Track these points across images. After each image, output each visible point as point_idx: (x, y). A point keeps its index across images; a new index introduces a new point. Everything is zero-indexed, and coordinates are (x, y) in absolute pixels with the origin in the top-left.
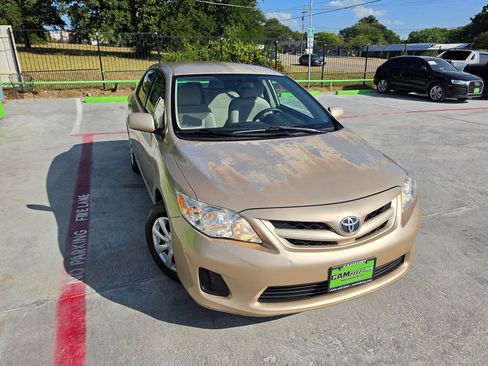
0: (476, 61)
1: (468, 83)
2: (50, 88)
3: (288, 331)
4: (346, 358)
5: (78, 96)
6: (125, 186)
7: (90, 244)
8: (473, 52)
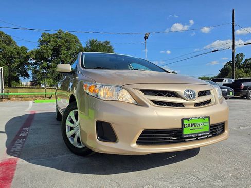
0: (227, 82)
1: (226, 90)
2: (17, 96)
3: (158, 174)
4: (202, 185)
5: (31, 100)
6: (52, 125)
7: (26, 143)
8: (225, 79)
